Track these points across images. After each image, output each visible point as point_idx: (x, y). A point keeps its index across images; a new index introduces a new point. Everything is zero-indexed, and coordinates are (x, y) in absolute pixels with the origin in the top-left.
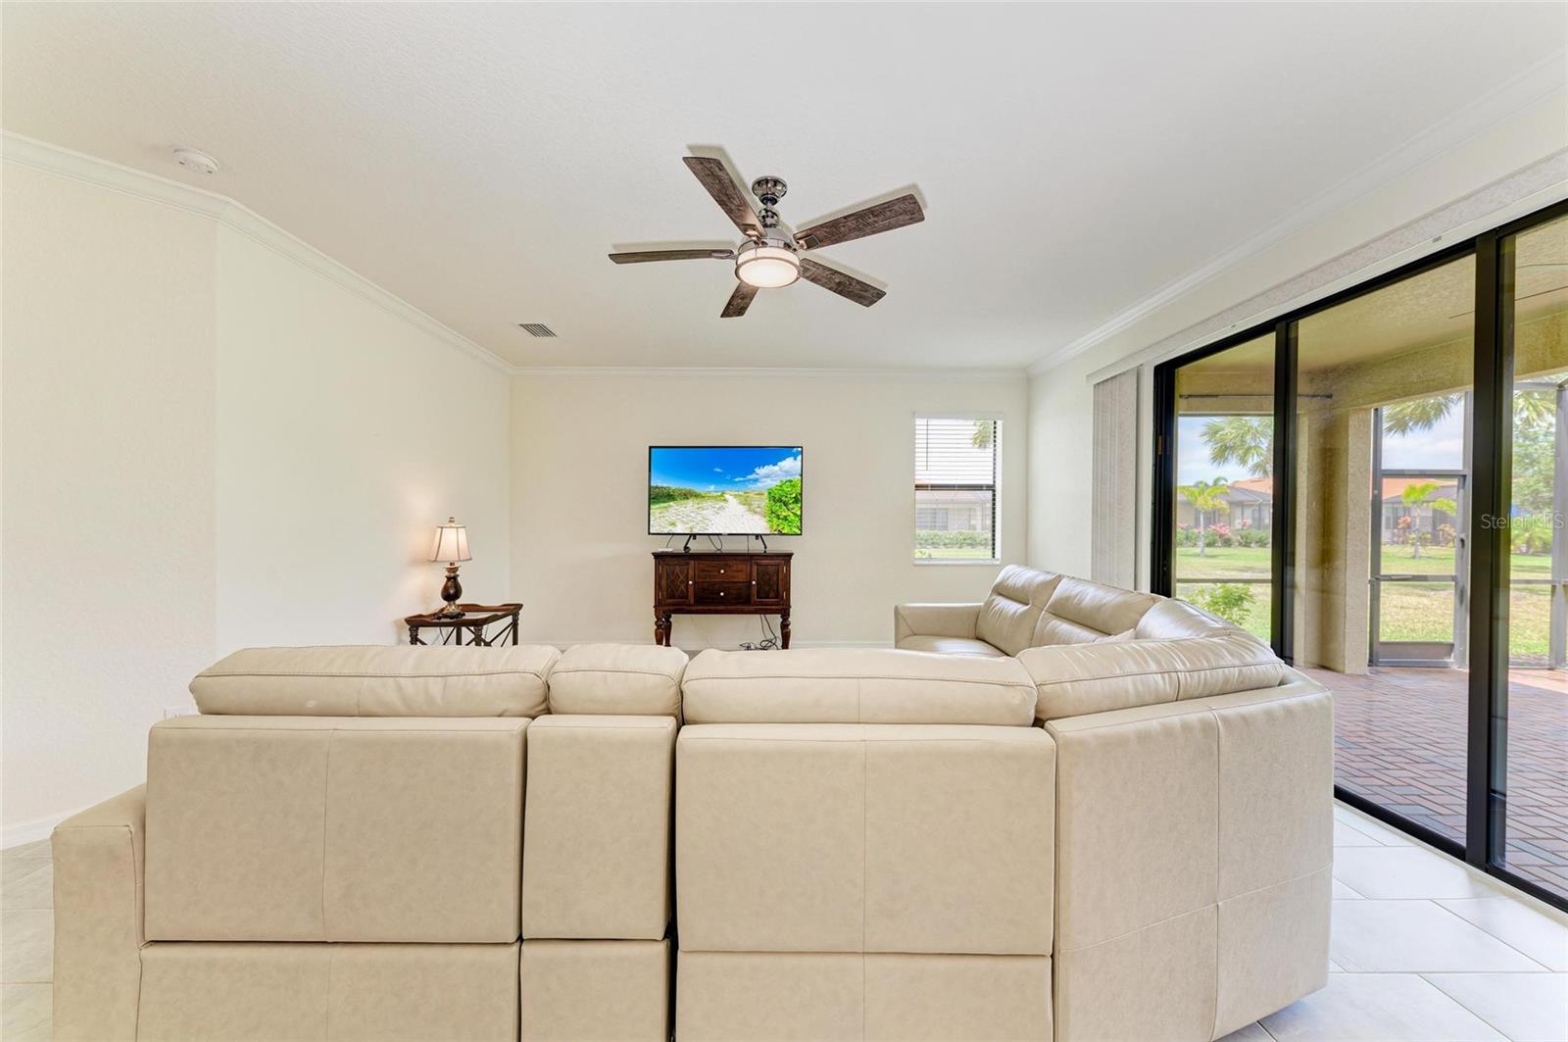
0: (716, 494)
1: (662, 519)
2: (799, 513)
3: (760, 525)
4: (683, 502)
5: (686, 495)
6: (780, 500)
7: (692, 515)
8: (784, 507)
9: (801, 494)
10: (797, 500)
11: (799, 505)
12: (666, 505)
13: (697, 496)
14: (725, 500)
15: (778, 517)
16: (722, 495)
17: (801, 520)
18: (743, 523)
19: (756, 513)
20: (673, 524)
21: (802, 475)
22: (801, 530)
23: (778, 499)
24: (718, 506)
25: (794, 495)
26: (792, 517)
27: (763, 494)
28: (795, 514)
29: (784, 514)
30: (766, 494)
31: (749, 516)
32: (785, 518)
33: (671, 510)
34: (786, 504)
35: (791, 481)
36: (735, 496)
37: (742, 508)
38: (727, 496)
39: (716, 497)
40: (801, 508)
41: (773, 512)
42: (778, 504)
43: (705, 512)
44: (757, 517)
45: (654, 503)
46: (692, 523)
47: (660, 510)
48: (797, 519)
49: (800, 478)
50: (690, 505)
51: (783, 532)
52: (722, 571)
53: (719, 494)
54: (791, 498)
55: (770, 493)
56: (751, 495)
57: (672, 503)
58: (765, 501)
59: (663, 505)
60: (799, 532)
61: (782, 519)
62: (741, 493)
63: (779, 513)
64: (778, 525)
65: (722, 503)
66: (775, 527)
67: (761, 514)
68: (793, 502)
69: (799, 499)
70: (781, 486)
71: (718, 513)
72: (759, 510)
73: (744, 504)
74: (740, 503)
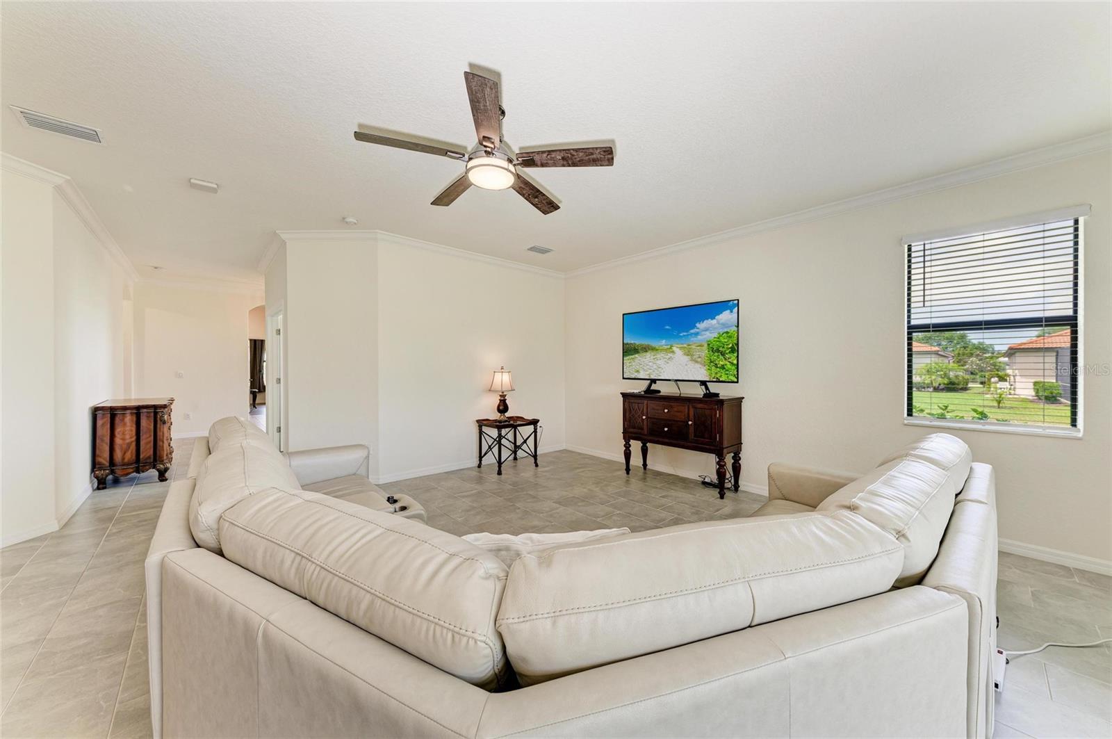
0: (666, 347)
1: (631, 367)
2: (735, 362)
3: (702, 374)
4: (644, 354)
5: (646, 349)
6: (718, 351)
7: (650, 364)
8: (721, 357)
9: (738, 345)
10: (732, 351)
11: (736, 355)
12: (633, 356)
13: (653, 349)
14: (673, 352)
15: (716, 366)
16: (671, 348)
17: (738, 368)
18: (687, 371)
19: (697, 362)
20: (638, 371)
21: (738, 326)
22: (738, 378)
23: (716, 350)
24: (668, 357)
25: (731, 346)
26: (729, 366)
27: (703, 346)
28: (732, 364)
29: (721, 363)
30: (706, 345)
31: (691, 364)
32: (723, 367)
33: (637, 361)
34: (723, 354)
35: (727, 333)
36: (681, 348)
37: (687, 358)
38: (674, 348)
39: (666, 350)
40: (738, 356)
41: (711, 362)
42: (716, 354)
43: (658, 362)
44: (698, 366)
45: (627, 356)
47: (630, 361)
48: (734, 368)
49: (736, 329)
50: (648, 356)
51: (721, 379)
52: (666, 411)
53: (669, 347)
54: (728, 348)
55: (709, 345)
56: (693, 347)
57: (637, 356)
58: (705, 352)
59: (631, 357)
60: (736, 380)
61: (720, 368)
62: (685, 346)
63: (717, 362)
64: (716, 373)
65: (670, 355)
66: (713, 375)
67: (701, 364)
68: (730, 352)
69: (735, 349)
70: (719, 338)
71: (668, 363)
72: (699, 360)
73: (688, 355)
74: (685, 354)
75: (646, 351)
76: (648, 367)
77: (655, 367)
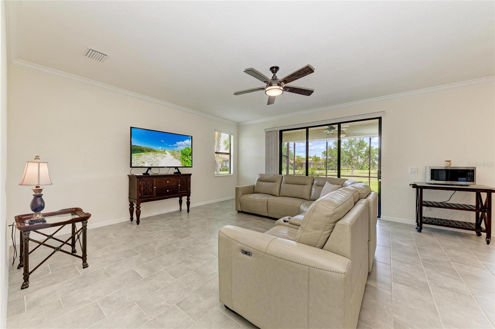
0: (162, 151)
1: (138, 160)
2: (191, 159)
3: (178, 163)
4: (148, 153)
5: (149, 150)
6: (185, 155)
7: (152, 159)
8: (186, 157)
9: (192, 153)
10: (190, 155)
11: (191, 156)
12: (140, 154)
13: (154, 151)
14: (166, 153)
16: (164, 151)
17: (192, 162)
18: (173, 162)
19: (177, 158)
20: (144, 163)
21: (192, 146)
22: (192, 165)
24: (163, 156)
26: (189, 161)
27: (179, 152)
28: (190, 160)
29: (186, 159)
30: (180, 152)
31: (175, 160)
32: (187, 161)
33: (143, 157)
34: (187, 156)
35: (188, 148)
36: (170, 152)
37: (172, 157)
38: (166, 152)
39: (162, 152)
40: (192, 157)
41: (183, 159)
42: (185, 156)
43: (157, 158)
44: (177, 160)
45: (134, 153)
46: (153, 162)
47: (137, 156)
49: (191, 147)
50: (151, 154)
51: (186, 166)
52: (168, 182)
53: (163, 151)
54: (189, 154)
55: (182, 152)
56: (175, 152)
57: (142, 153)
58: (180, 155)
59: (138, 154)
60: (191, 166)
61: (186, 161)
62: (172, 151)
63: (185, 159)
64: (185, 163)
65: (164, 155)
66: (184, 164)
67: (179, 160)
68: (189, 156)
69: (191, 154)
70: (185, 149)
71: (163, 158)
72: (178, 158)
73: (173, 155)
74: (171, 155)
75: (150, 152)
76: (151, 160)
77: (155, 160)
